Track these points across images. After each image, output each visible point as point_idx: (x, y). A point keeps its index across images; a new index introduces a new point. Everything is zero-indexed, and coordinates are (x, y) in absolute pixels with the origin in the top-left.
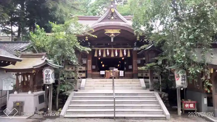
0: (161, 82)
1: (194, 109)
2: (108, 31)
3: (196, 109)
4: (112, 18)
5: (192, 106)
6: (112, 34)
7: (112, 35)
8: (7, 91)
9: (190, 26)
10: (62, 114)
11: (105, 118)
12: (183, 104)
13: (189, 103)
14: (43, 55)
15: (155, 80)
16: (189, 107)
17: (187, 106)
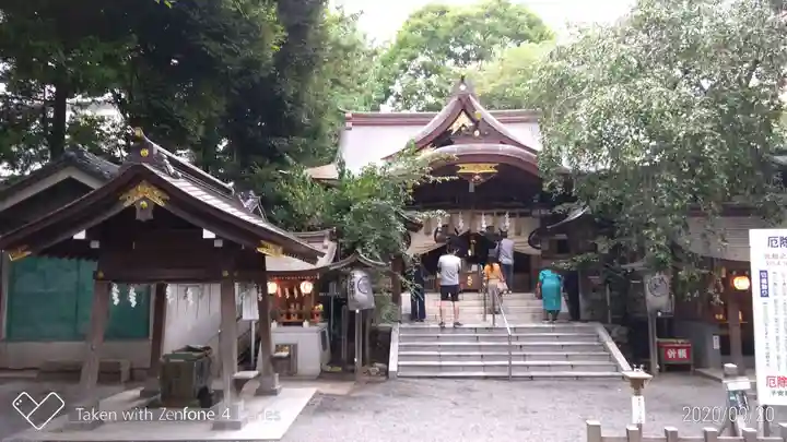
0: (611, 298)
1: (687, 362)
2: (466, 169)
3: (691, 362)
4: (477, 133)
5: (682, 353)
6: (475, 174)
7: (477, 177)
8: (251, 321)
9: (674, 180)
10: (393, 367)
11: (486, 378)
12: (663, 350)
13: (677, 348)
14: (323, 237)
15: (594, 296)
16: (677, 355)
17: (671, 354)
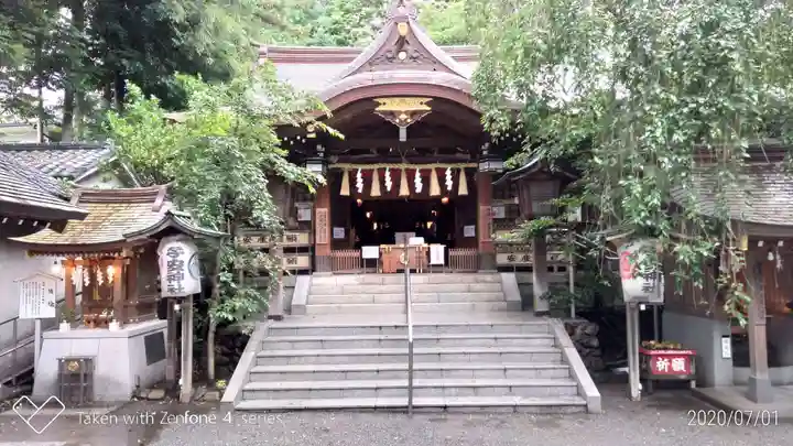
0: (575, 282)
1: (685, 377)
2: (389, 105)
4: (402, 55)
5: (679, 365)
7: (403, 117)
11: (376, 410)
13: (671, 357)
14: (156, 194)
16: (670, 367)
17: (662, 365)
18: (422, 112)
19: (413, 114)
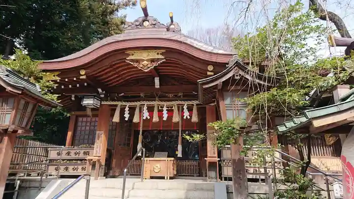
2: (136, 56)
7: (145, 63)
18: (158, 60)
19: (152, 61)
